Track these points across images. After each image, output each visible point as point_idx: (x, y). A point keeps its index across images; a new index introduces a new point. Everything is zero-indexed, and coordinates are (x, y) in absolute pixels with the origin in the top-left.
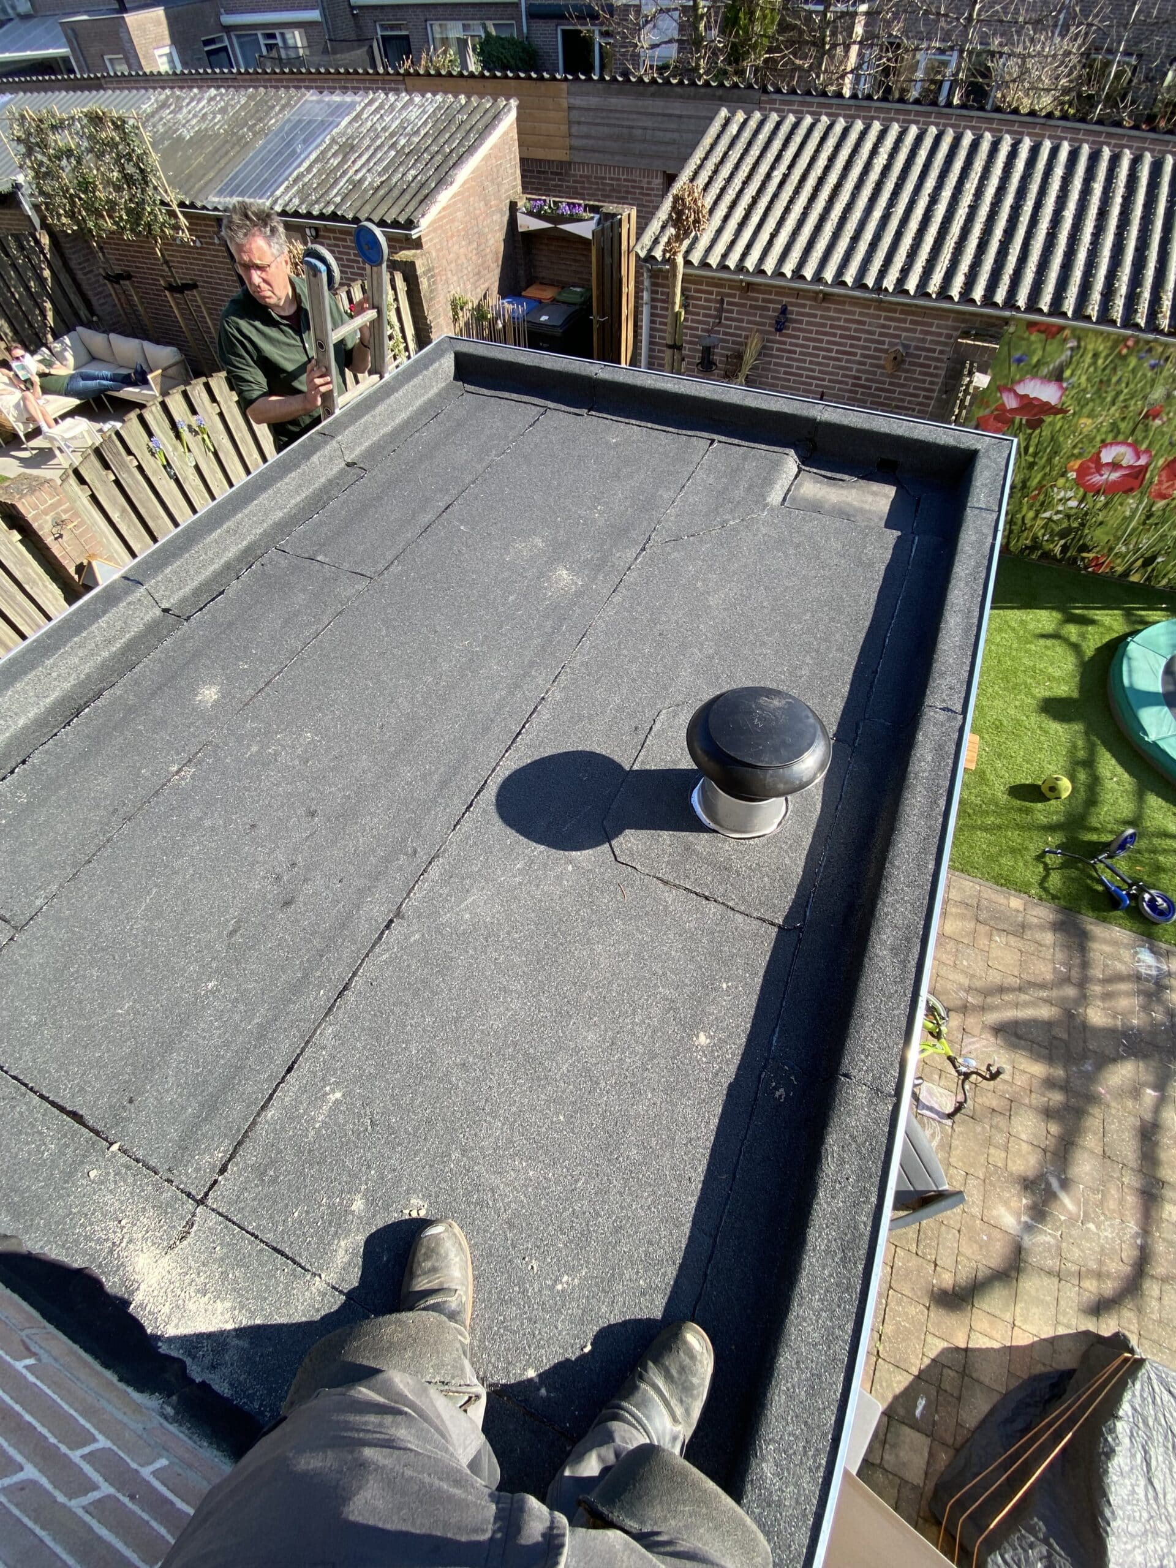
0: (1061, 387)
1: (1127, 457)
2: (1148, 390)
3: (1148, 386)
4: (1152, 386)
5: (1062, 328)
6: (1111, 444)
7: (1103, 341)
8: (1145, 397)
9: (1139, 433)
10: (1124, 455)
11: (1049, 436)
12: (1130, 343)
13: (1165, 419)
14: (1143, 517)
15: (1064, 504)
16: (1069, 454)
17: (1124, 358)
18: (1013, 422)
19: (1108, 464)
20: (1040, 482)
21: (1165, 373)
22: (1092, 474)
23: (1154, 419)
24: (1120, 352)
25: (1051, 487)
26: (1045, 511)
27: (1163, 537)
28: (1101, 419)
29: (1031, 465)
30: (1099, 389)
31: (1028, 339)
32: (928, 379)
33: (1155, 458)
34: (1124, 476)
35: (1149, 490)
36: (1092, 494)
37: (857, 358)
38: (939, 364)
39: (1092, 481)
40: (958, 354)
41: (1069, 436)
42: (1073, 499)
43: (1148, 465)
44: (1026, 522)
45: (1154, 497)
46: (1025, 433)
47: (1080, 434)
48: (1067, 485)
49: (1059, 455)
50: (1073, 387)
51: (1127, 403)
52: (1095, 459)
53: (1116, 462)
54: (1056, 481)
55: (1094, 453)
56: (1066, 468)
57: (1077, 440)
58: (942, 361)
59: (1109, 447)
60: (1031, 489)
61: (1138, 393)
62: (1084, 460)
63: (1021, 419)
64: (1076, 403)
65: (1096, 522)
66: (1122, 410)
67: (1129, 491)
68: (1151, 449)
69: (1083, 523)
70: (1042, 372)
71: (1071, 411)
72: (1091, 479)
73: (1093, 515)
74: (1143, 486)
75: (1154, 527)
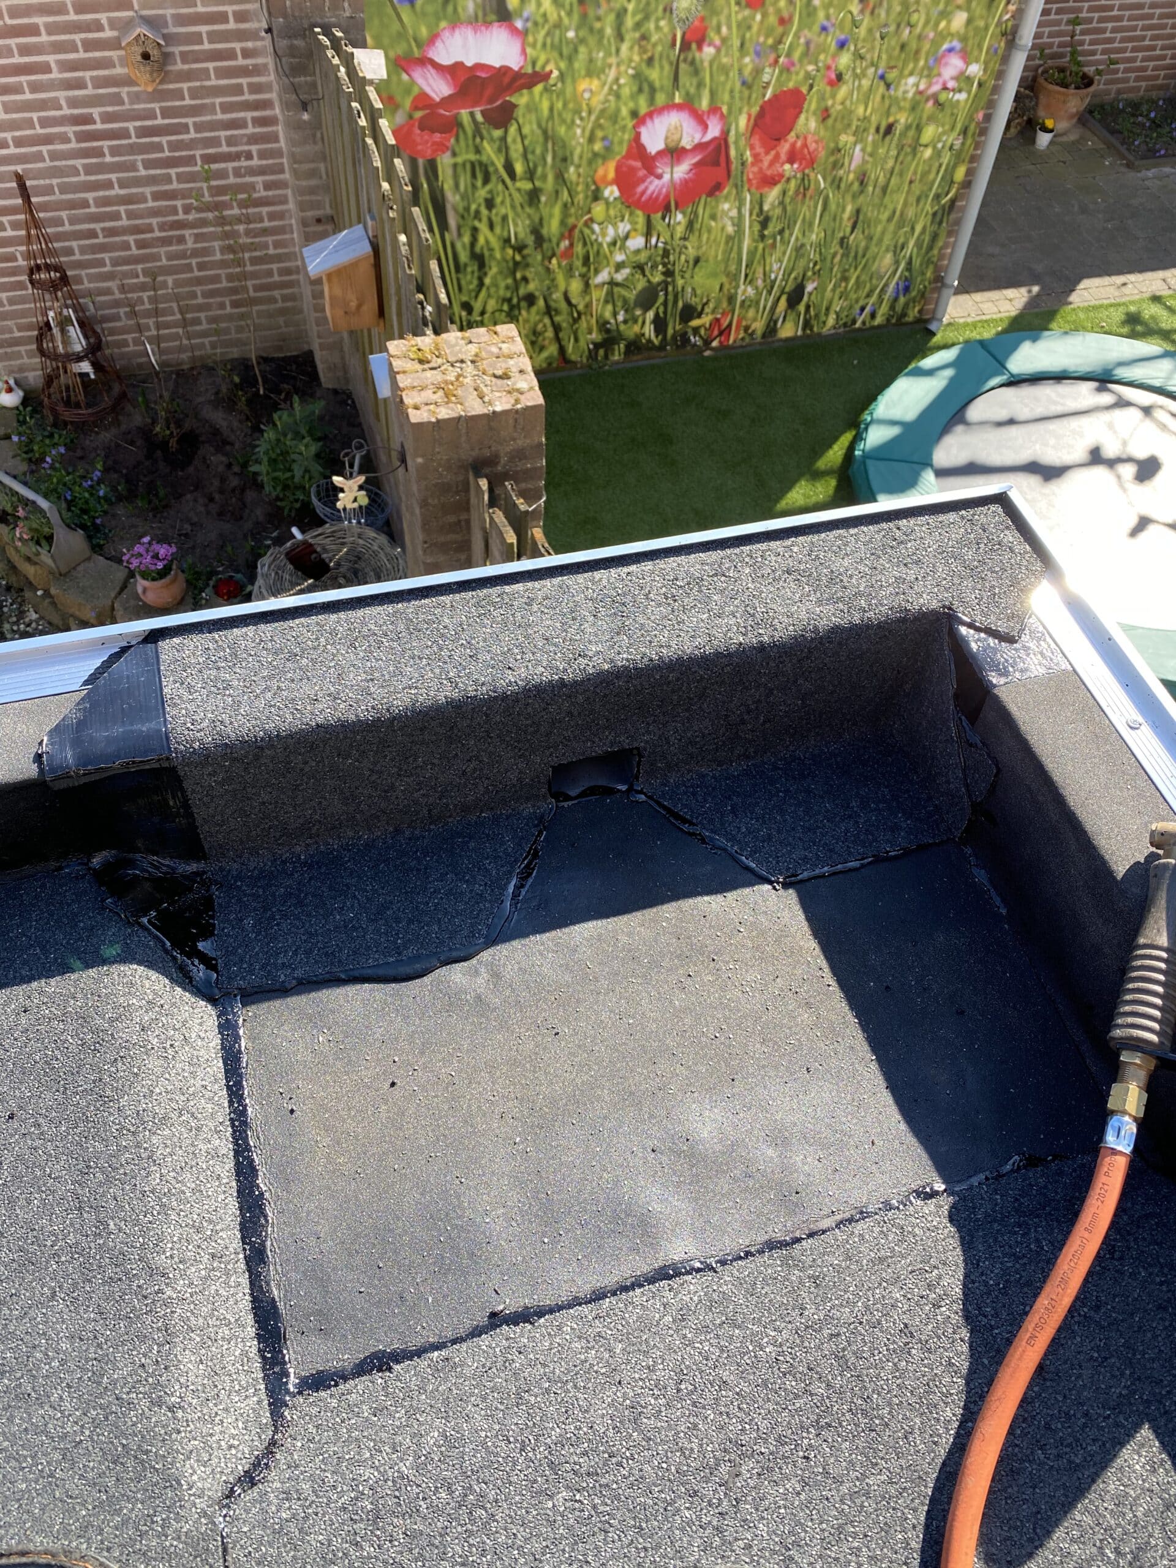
0: (514, 31)
1: (690, 135)
6: (650, 115)
8: (668, 10)
9: (687, 81)
10: (679, 128)
11: (539, 132)
13: (717, 42)
14: (757, 227)
15: (623, 248)
16: (588, 155)
18: (460, 125)
19: (660, 153)
20: (563, 223)
22: (643, 180)
23: (700, 48)
25: (587, 224)
26: (597, 272)
27: (799, 249)
28: (612, 74)
29: (533, 196)
30: (584, 16)
32: (244, 81)
33: (732, 118)
34: (696, 165)
35: (745, 178)
36: (659, 215)
37: (55, 75)
38: (250, 45)
39: (649, 192)
40: (285, 16)
41: (573, 122)
42: (633, 234)
43: (725, 134)
44: (574, 301)
45: (758, 188)
46: (492, 140)
47: (590, 113)
48: (612, 212)
49: (572, 163)
50: (536, 24)
51: (643, 30)
52: (635, 151)
53: (672, 145)
54: (589, 212)
55: (629, 141)
56: (595, 183)
57: (590, 126)
58: (253, 35)
59: (648, 122)
60: (554, 240)
61: (653, 6)
62: (618, 157)
63: (472, 114)
64: (555, 54)
65: (687, 261)
66: (640, 46)
67: (715, 190)
68: (719, 105)
69: (668, 270)
70: (465, 9)
71: (556, 73)
72: (646, 188)
73: (677, 250)
74: (733, 173)
75: (779, 238)
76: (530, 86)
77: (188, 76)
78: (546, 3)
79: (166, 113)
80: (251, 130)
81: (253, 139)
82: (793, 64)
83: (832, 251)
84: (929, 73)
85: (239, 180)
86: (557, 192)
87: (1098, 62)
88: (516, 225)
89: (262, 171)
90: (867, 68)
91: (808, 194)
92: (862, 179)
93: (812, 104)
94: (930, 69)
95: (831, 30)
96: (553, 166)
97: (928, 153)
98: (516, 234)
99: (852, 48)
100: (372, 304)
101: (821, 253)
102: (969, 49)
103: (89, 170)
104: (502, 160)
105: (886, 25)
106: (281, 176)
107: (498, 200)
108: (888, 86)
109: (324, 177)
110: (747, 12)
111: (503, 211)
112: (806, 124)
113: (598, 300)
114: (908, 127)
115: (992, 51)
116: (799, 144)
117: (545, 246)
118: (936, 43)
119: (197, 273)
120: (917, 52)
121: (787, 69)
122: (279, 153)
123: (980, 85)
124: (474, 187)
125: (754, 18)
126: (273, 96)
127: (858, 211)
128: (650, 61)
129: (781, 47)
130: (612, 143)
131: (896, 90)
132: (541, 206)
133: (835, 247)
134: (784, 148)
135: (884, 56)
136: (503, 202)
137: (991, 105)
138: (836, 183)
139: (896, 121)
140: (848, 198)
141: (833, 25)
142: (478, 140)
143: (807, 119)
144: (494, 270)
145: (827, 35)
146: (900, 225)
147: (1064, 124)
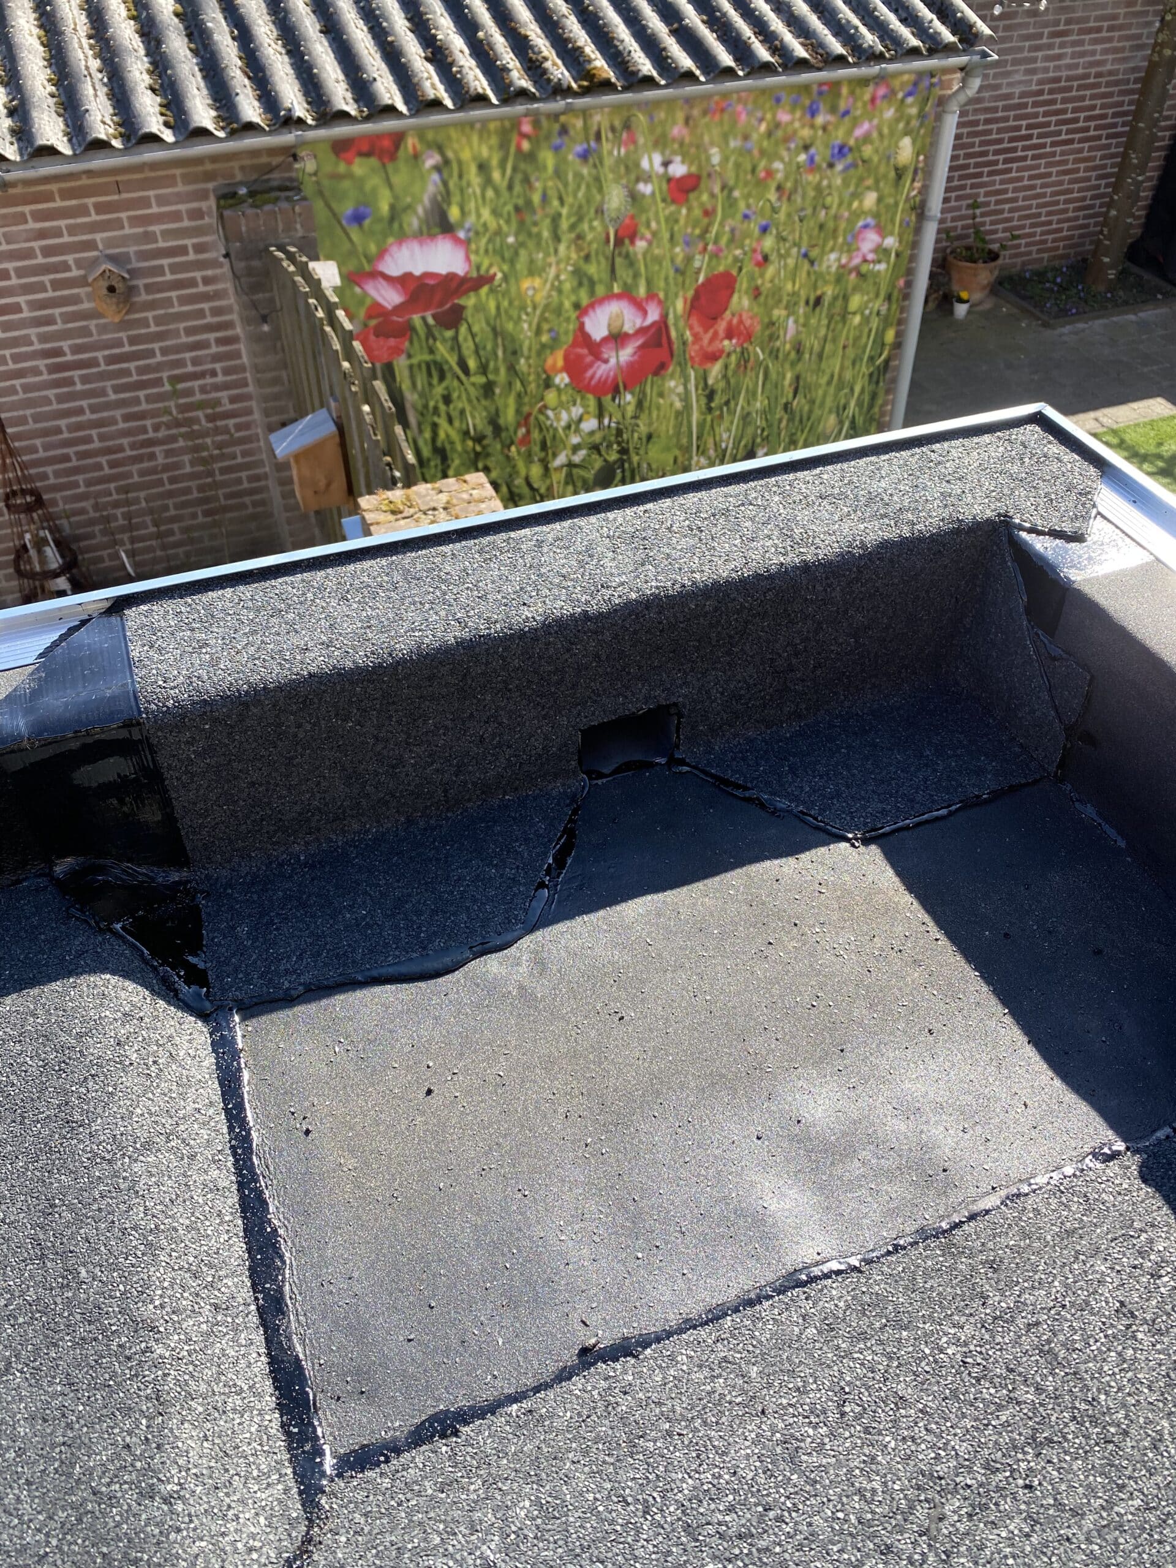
0: (457, 241)
1: (631, 321)
2: (598, 197)
3: (594, 191)
4: (600, 190)
5: (398, 138)
6: (592, 306)
7: (481, 137)
8: (600, 211)
9: (624, 273)
10: (620, 316)
11: (488, 329)
12: (527, 128)
13: (648, 235)
14: (703, 401)
15: (577, 431)
16: (536, 347)
17: (531, 157)
18: (413, 329)
19: (605, 340)
20: (518, 411)
21: (608, 162)
22: (591, 365)
23: (632, 242)
24: (519, 148)
25: (541, 411)
26: (555, 455)
27: (746, 417)
28: (552, 272)
29: (488, 389)
30: (522, 223)
31: (350, 176)
32: (206, 306)
33: (669, 303)
34: (640, 348)
35: (687, 356)
36: (609, 397)
37: (26, 314)
38: (209, 273)
39: (598, 376)
40: (241, 240)
41: (520, 318)
42: (586, 417)
43: (664, 318)
44: (536, 486)
45: (700, 364)
46: (444, 340)
47: (535, 308)
48: (564, 398)
49: (522, 355)
50: (477, 233)
51: (578, 230)
52: (580, 339)
53: (615, 331)
54: (542, 399)
55: (575, 331)
56: (545, 372)
57: (536, 320)
58: (213, 264)
59: (591, 313)
60: (512, 429)
61: (585, 209)
62: (565, 347)
63: (424, 319)
64: (498, 259)
65: (640, 439)
66: (576, 245)
67: (660, 369)
68: (655, 291)
69: (623, 448)
70: (410, 225)
71: (499, 276)
72: (594, 374)
73: (630, 428)
74: (676, 352)
75: (725, 409)
76: (476, 289)
77: (152, 305)
78: (486, 214)
79: (133, 341)
80: (214, 349)
81: (216, 358)
82: (720, 250)
83: (777, 416)
84: (849, 247)
85: (204, 397)
86: (510, 384)
87: (999, 241)
88: (473, 417)
89: (226, 386)
90: (790, 248)
91: (749, 366)
92: (798, 349)
93: (743, 284)
94: (849, 245)
95: (753, 217)
96: (505, 360)
97: (857, 319)
98: (475, 426)
99: (774, 232)
100: (340, 482)
101: (767, 420)
102: (882, 224)
103: (60, 399)
104: (456, 358)
105: (803, 209)
106: (245, 390)
107: (455, 395)
108: (812, 263)
109: (286, 382)
110: (673, 208)
111: (460, 405)
112: (740, 303)
113: (559, 483)
114: (835, 298)
115: (904, 224)
116: (735, 321)
117: (504, 435)
118: (851, 222)
119: (168, 487)
120: (835, 231)
121: (716, 255)
122: (242, 369)
123: (898, 255)
124: (430, 385)
125: (679, 212)
126: (234, 317)
127: (798, 378)
128: (587, 258)
129: (708, 236)
130: (558, 333)
131: (820, 265)
132: (496, 398)
133: (779, 413)
134: (721, 326)
135: (805, 237)
136: (459, 397)
137: (910, 272)
138: (774, 354)
139: (824, 294)
140: (787, 366)
141: (755, 213)
142: (431, 341)
143: (740, 298)
144: (457, 462)
145: (750, 223)
146: (840, 386)
147: (977, 296)
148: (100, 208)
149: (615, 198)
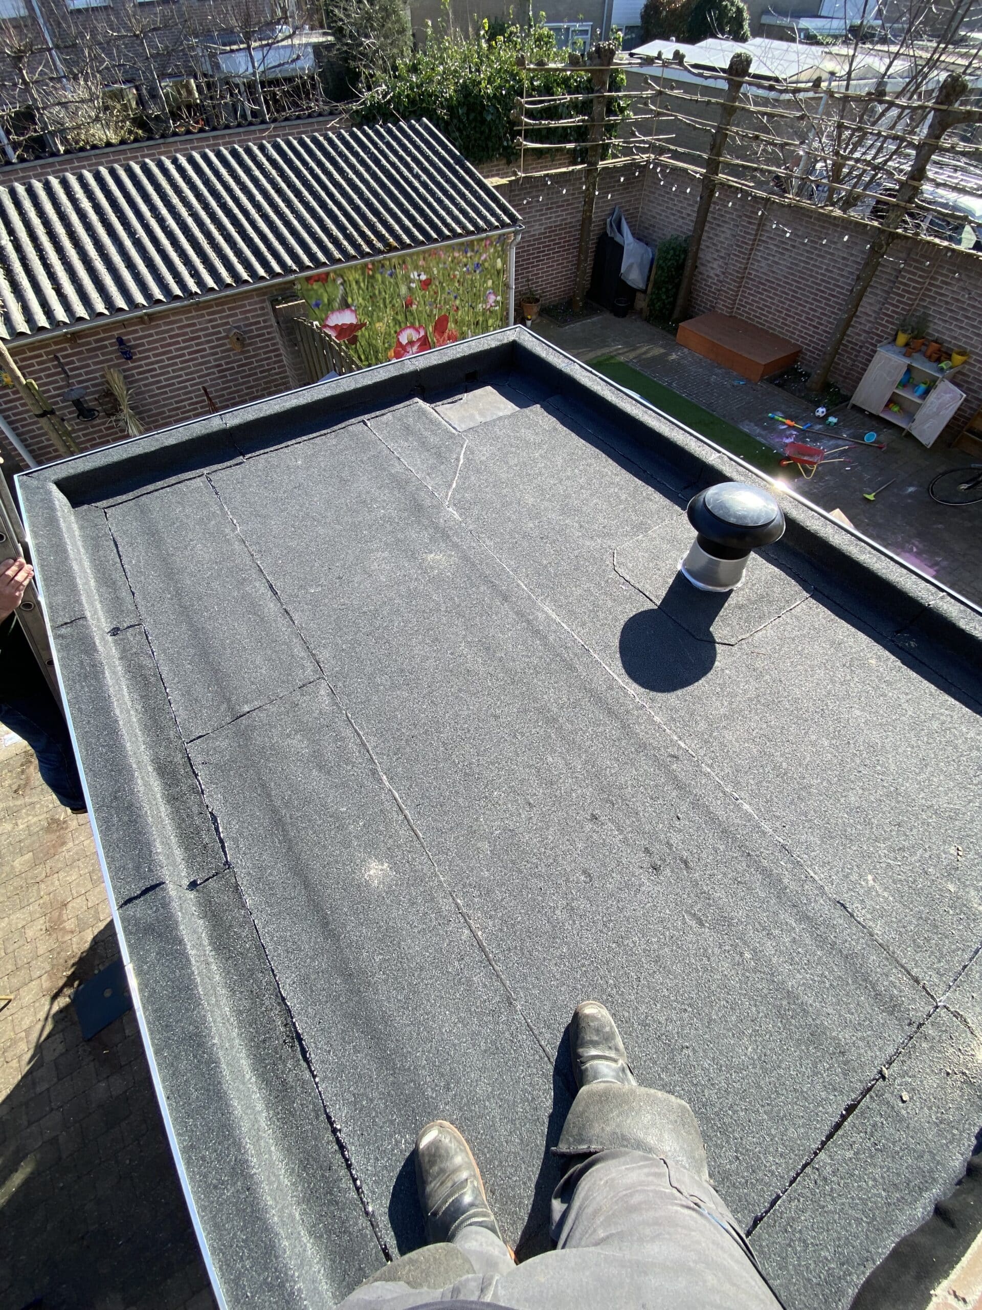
0: (352, 311)
1: (415, 335)
2: (398, 290)
3: (396, 288)
4: (398, 287)
5: (327, 274)
6: (401, 331)
7: (355, 271)
8: (399, 295)
9: (410, 318)
10: (411, 334)
11: (366, 343)
12: (370, 266)
13: (416, 303)
16: (383, 349)
17: (373, 277)
19: (407, 344)
21: (399, 276)
23: (411, 306)
24: (369, 274)
28: (386, 320)
30: (373, 302)
31: (313, 289)
32: (269, 343)
33: (427, 328)
34: (419, 345)
37: (208, 351)
38: (270, 330)
40: (283, 316)
41: (377, 338)
43: (426, 333)
46: (352, 349)
47: (381, 334)
49: (379, 352)
50: (358, 307)
51: (392, 303)
52: (399, 344)
53: (410, 340)
55: (396, 341)
56: (388, 357)
57: (382, 339)
58: (272, 326)
59: (401, 334)
61: (394, 295)
62: (393, 347)
63: (344, 341)
64: (367, 316)
66: (393, 309)
68: (422, 324)
70: (335, 306)
71: (368, 323)
76: (361, 328)
77: (250, 344)
78: (360, 300)
79: (246, 358)
80: (274, 359)
81: (275, 362)
82: (442, 306)
84: (485, 302)
87: (539, 294)
89: (279, 373)
90: (465, 304)
93: (451, 319)
94: (485, 300)
95: (451, 293)
96: (373, 354)
97: (492, 328)
99: (459, 298)
102: (495, 292)
103: (223, 383)
104: (357, 355)
105: (468, 288)
106: (286, 374)
108: (473, 308)
109: (304, 368)
110: (423, 292)
112: (451, 326)
114: (483, 321)
115: (503, 291)
116: (450, 333)
120: (480, 296)
121: (440, 309)
122: (284, 366)
123: (502, 303)
125: (426, 293)
126: (281, 346)
128: (397, 313)
129: (437, 301)
130: (391, 342)
131: (476, 309)
134: (446, 335)
135: (470, 299)
137: (507, 310)
139: (479, 320)
141: (451, 291)
142: (348, 349)
143: (451, 324)
145: (450, 295)
147: (534, 317)
148: (230, 309)
149: (403, 290)
